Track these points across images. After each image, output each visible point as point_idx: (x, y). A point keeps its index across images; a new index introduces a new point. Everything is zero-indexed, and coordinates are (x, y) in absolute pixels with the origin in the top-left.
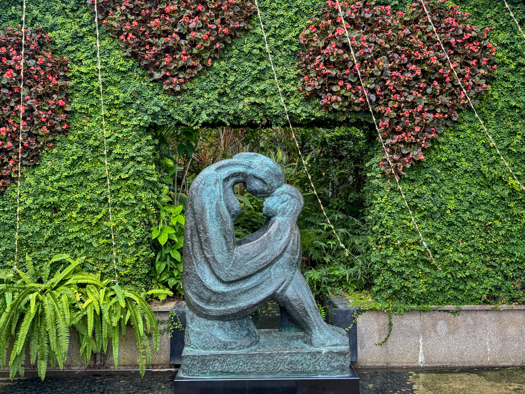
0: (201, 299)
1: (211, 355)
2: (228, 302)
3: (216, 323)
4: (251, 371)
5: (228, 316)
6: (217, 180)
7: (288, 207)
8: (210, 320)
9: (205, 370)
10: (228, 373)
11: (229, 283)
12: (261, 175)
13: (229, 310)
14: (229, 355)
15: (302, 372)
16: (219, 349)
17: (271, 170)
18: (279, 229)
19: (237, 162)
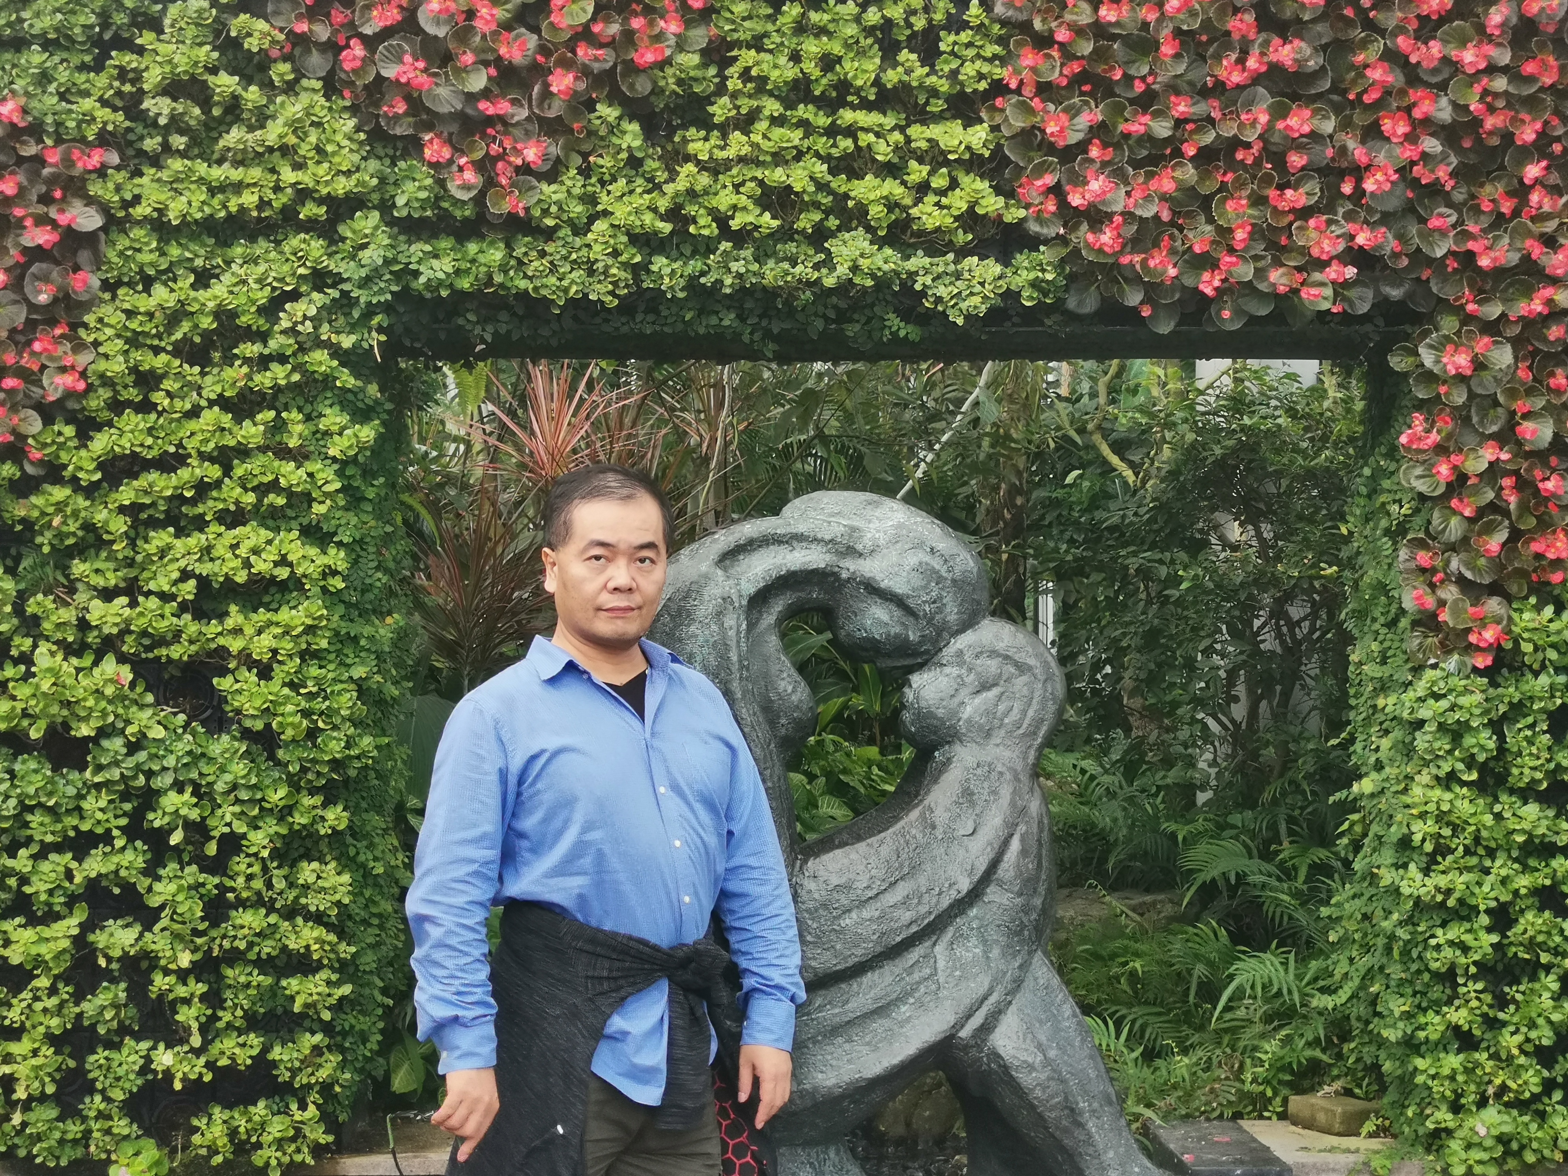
6: (727, 601)
7: (1001, 710)
12: (895, 580)
17: (937, 563)
18: (967, 794)
19: (801, 528)
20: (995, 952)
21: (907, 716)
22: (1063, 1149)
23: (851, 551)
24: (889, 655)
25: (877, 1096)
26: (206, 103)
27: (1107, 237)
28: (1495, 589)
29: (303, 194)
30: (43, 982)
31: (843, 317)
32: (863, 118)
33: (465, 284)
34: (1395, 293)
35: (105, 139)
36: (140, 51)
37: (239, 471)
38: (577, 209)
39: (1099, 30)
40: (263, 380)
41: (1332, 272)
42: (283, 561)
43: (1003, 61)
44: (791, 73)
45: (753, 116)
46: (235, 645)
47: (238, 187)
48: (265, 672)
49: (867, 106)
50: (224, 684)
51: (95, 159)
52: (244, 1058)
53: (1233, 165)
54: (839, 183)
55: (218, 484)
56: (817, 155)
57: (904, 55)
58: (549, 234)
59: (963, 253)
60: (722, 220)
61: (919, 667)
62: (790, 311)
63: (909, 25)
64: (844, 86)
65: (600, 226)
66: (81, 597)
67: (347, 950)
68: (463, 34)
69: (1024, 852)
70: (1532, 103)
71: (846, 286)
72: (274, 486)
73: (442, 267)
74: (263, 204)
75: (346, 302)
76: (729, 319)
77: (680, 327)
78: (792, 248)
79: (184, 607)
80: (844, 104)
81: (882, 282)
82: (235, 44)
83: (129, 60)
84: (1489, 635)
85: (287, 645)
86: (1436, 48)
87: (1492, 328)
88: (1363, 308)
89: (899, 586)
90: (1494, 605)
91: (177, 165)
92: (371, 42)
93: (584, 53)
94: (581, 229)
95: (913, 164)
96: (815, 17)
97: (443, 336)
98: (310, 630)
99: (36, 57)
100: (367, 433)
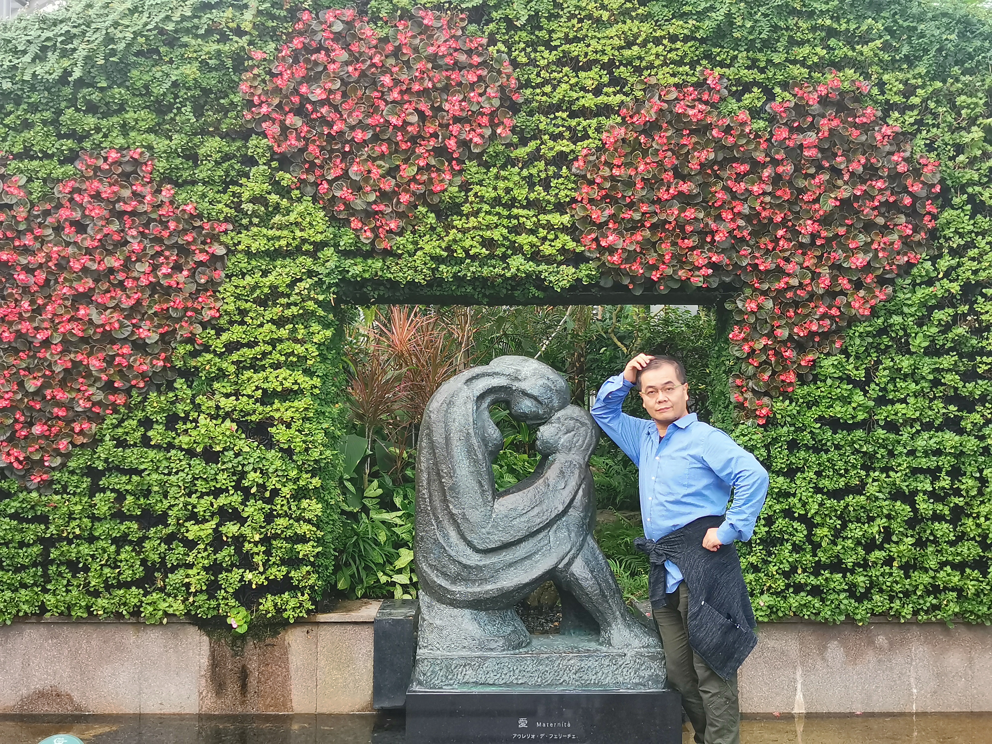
0: (444, 575)
1: (460, 658)
2: (486, 580)
3: (467, 613)
4: (520, 682)
5: (486, 601)
6: (468, 397)
7: (575, 440)
8: (457, 607)
9: (451, 679)
11: (487, 552)
12: (533, 390)
13: (487, 592)
14: (486, 659)
16: (472, 650)
17: (550, 384)
18: (562, 472)
19: (497, 370)
20: (573, 535)
21: (538, 443)
22: (599, 611)
23: (517, 379)
24: (531, 419)
25: (527, 590)
26: (266, 206)
27: (615, 258)
28: (766, 394)
29: (304, 241)
30: (202, 546)
31: (513, 288)
32: (521, 212)
33: (367, 275)
34: (727, 280)
35: (227, 220)
36: (241, 185)
37: (279, 348)
38: (410, 247)
39: (613, 178)
40: (288, 313)
41: (703, 271)
42: (296, 383)
43: (575, 190)
44: (493, 194)
45: (479, 211)
46: (277, 415)
47: (279, 238)
48: (289, 426)
49: (523, 207)
50: (272, 430)
51: (223, 228)
52: (280, 576)
53: (664, 230)
54: (512, 237)
55: (271, 353)
56: (503, 226)
57: (537, 188)
58: (400, 256)
59: (560, 264)
60: (467, 251)
61: (544, 423)
62: (493, 286)
63: (539, 176)
64: (514, 199)
65: (419, 253)
66: (217, 397)
67: (320, 534)
68: (366, 179)
69: (584, 496)
70: (780, 206)
71: (514, 276)
72: (292, 354)
73: (358, 269)
74: (288, 245)
75: (320, 282)
76: (469, 289)
77: (450, 292)
78: (493, 262)
79: (257, 401)
80: (514, 206)
81: (529, 275)
82: (278, 183)
83: (236, 189)
84: (764, 412)
85: (297, 415)
86: (743, 185)
87: (765, 293)
88: (715, 285)
89: (535, 393)
90: (766, 400)
91: (255, 229)
92: (330, 182)
93: (414, 187)
94: (412, 254)
95: (541, 230)
96: (502, 173)
97: (358, 295)
98: (306, 409)
99: (200, 188)
100: (329, 333)
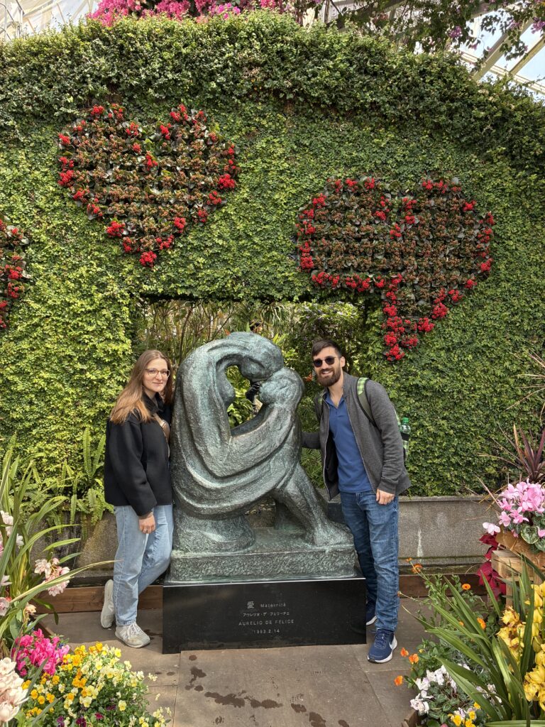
0: (192, 496)
1: (204, 558)
2: (223, 499)
3: (209, 523)
4: (248, 573)
5: (223, 514)
6: (210, 363)
7: (287, 393)
8: (201, 519)
9: (197, 573)
10: (223, 576)
11: (223, 479)
12: (258, 357)
13: (224, 508)
14: (223, 558)
15: (304, 574)
16: (213, 551)
17: (269, 352)
18: (278, 418)
19: (231, 342)
21: (261, 395)
24: (256, 378)
89: (259, 359)
